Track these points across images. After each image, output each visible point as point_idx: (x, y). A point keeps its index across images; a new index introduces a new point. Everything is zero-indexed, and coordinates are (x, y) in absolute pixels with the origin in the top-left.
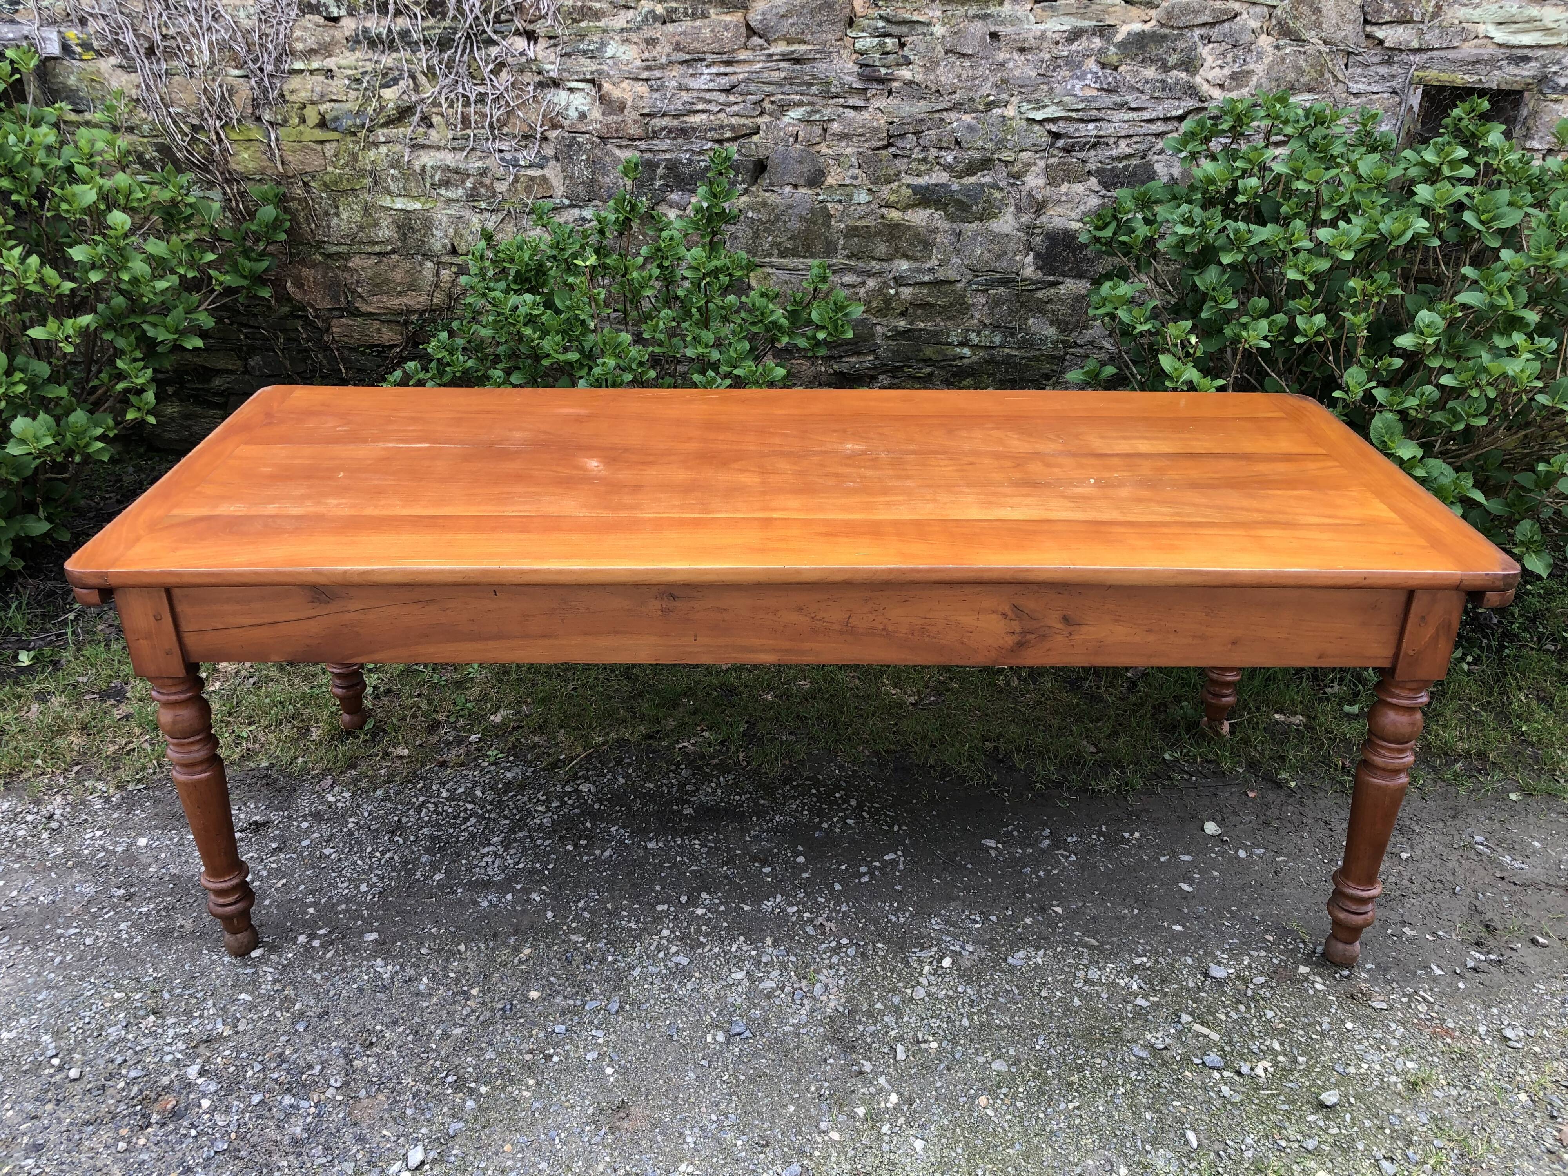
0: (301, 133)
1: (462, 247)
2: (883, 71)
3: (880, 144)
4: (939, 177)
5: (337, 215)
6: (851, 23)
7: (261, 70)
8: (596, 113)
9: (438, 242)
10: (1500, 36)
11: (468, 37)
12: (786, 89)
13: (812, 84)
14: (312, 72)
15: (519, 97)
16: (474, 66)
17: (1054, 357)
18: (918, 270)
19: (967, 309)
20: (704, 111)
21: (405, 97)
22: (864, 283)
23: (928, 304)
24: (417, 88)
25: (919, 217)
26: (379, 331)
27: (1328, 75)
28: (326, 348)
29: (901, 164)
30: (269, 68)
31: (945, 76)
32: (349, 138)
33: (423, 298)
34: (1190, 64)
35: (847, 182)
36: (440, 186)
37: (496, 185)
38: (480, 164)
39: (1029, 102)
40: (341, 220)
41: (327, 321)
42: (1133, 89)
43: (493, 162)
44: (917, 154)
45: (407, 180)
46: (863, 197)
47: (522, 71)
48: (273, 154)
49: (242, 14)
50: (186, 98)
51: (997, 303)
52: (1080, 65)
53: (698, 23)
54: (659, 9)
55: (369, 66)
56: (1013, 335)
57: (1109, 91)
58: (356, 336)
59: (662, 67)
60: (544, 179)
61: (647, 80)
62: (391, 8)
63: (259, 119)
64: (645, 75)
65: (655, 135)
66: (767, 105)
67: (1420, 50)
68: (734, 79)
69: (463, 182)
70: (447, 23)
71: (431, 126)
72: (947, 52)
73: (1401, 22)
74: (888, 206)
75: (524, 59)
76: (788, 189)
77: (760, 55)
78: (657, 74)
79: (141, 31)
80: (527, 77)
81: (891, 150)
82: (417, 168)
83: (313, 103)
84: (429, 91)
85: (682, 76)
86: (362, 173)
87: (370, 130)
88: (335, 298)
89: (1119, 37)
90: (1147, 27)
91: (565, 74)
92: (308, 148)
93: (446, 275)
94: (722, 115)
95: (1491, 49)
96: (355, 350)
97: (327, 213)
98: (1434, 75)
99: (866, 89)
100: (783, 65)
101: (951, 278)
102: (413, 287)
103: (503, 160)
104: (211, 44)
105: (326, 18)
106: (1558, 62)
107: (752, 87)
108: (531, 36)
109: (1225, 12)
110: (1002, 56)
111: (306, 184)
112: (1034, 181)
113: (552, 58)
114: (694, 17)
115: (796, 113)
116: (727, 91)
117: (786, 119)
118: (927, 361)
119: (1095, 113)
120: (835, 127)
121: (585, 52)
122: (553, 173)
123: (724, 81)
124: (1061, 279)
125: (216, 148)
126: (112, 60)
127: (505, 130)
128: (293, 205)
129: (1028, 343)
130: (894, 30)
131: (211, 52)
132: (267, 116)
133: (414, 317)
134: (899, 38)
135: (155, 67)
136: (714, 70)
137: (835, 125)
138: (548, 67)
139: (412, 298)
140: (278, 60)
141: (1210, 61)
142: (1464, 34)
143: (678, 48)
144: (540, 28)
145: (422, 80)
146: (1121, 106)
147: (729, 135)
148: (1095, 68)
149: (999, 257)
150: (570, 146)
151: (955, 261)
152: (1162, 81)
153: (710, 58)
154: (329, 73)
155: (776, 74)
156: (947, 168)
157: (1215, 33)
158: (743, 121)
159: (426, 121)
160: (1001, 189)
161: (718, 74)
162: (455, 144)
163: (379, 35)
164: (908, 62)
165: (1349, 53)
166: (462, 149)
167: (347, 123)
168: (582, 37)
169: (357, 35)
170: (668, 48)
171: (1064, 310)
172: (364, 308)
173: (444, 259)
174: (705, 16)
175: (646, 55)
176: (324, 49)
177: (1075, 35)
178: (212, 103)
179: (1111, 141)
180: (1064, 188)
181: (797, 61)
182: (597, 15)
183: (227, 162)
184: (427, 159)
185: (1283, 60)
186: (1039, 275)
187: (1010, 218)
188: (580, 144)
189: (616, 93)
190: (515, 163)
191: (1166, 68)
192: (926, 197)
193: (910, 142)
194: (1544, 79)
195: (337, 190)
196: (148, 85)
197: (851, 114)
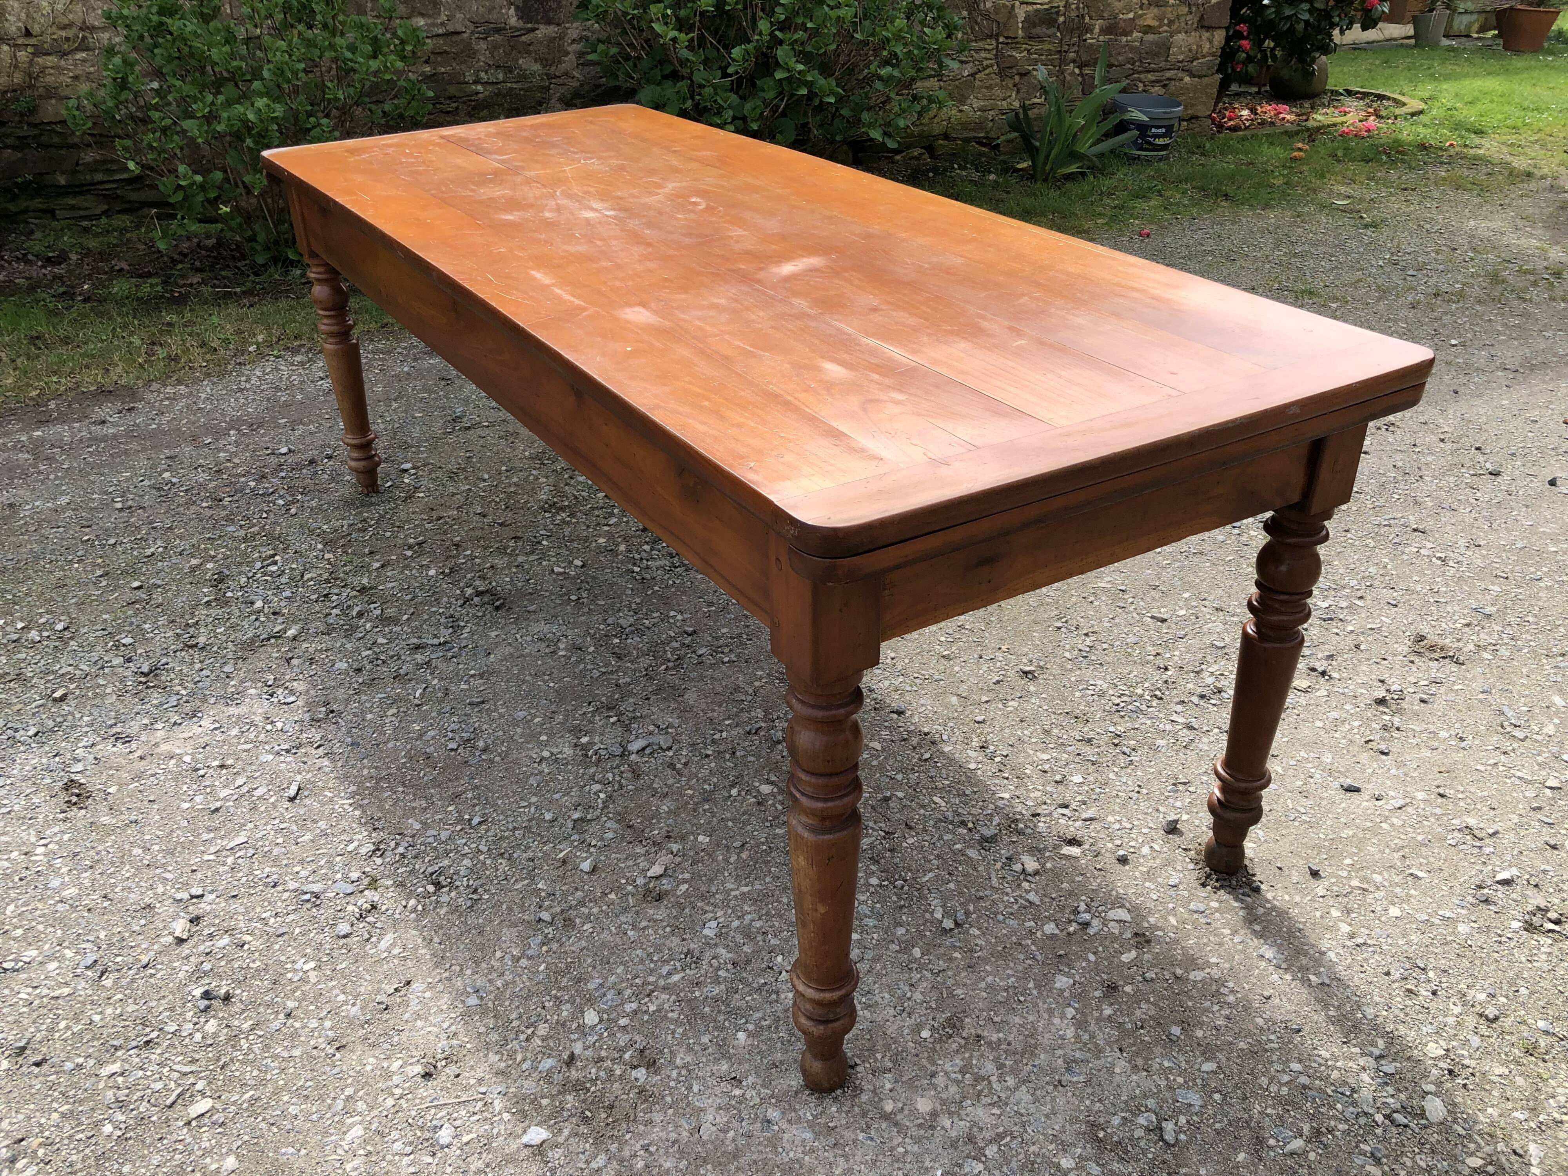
1: (36, 29)
9: (12, 26)
17: (542, 87)
18: (434, 25)
19: (475, 53)
23: (445, 52)
51: (494, 47)
56: (511, 72)
93: (22, 55)
101: (459, 30)
118: (452, 98)
124: (536, 26)
129: (523, 77)
149: (491, 10)
151: (460, 16)
171: (543, 50)
173: (19, 41)
186: (521, 24)
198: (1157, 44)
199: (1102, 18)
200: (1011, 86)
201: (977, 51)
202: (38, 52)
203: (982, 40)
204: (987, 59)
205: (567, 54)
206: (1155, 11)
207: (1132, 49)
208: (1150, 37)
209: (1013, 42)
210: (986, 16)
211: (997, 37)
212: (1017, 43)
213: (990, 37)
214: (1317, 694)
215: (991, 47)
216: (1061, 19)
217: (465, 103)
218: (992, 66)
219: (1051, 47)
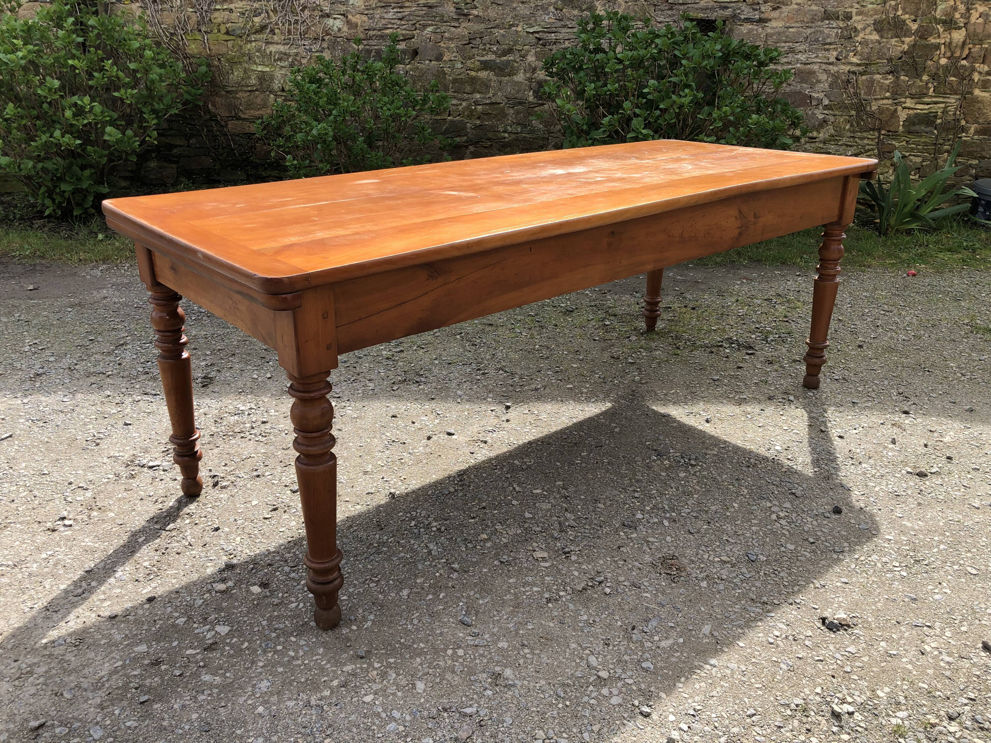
0: (218, 36)
1: (287, 88)
2: (466, 11)
3: (466, 42)
4: (491, 57)
5: (233, 73)
7: (202, 9)
8: (345, 29)
9: (276, 85)
12: (426, 18)
13: (435, 17)
14: (224, 10)
15: (312, 21)
16: (293, 8)
17: (544, 138)
18: (484, 98)
19: (506, 115)
20: (391, 28)
21: (264, 21)
22: (461, 104)
23: (489, 113)
24: (269, 17)
25: (483, 74)
26: (249, 127)
27: (647, 14)
28: (226, 135)
29: (475, 51)
30: (205, 8)
31: (492, 13)
32: (239, 39)
33: (269, 111)
34: (592, 9)
35: (452, 59)
36: (278, 60)
37: (302, 60)
38: (295, 51)
39: (527, 24)
40: (234, 75)
41: (226, 122)
42: (569, 19)
43: (301, 50)
44: (481, 47)
45: (264, 58)
46: (459, 65)
47: (314, 10)
48: (205, 46)
50: (169, 21)
51: (518, 113)
52: (547, 9)
55: (249, 8)
56: (526, 127)
57: (560, 20)
58: (239, 129)
59: (373, 9)
61: (367, 14)
63: (200, 31)
64: (366, 12)
65: (370, 38)
66: (417, 25)
67: (683, 4)
68: (404, 14)
69: (288, 59)
71: (274, 34)
72: (492, 3)
74: (470, 70)
75: (315, 5)
76: (427, 62)
77: (414, 4)
78: (371, 12)
80: (316, 13)
81: (471, 45)
82: (268, 53)
83: (224, 23)
85: (382, 13)
86: (244, 55)
87: (248, 35)
88: (230, 112)
91: (332, 12)
92: (221, 43)
93: (279, 100)
94: (399, 30)
95: (712, 3)
96: (238, 136)
97: (228, 73)
98: (690, 13)
99: (459, 19)
100: (424, 8)
101: (498, 102)
102: (264, 106)
103: (305, 49)
106: (740, 9)
107: (411, 18)
110: (514, 5)
111: (219, 59)
112: (531, 59)
113: (327, 4)
115: (430, 29)
116: (401, 19)
117: (426, 32)
118: (489, 139)
119: (554, 29)
120: (446, 35)
121: (340, 2)
122: (327, 54)
123: (400, 15)
124: (545, 102)
126: (138, 4)
127: (306, 36)
128: (213, 69)
129: (532, 131)
131: (181, 1)
132: (203, 29)
135: (156, 7)
136: (395, 10)
137: (447, 34)
138: (325, 8)
139: (264, 111)
140: (210, 4)
141: (599, 7)
143: (380, 1)
145: (271, 14)
146: (565, 26)
147: (402, 38)
148: (553, 10)
149: (518, 92)
150: (334, 43)
151: (500, 94)
152: (581, 16)
153: (393, 5)
154: (231, 11)
155: (421, 12)
156: (494, 53)
159: (272, 31)
160: (517, 62)
161: (397, 12)
162: (284, 42)
164: (476, 8)
165: (655, 5)
166: (288, 44)
167: (238, 32)
170: (376, 1)
171: (547, 117)
172: (243, 116)
173: (279, 93)
175: (367, 4)
178: (180, 23)
179: (562, 41)
181: (430, 7)
183: (185, 49)
184: (273, 48)
185: (629, 7)
186: (535, 100)
187: (521, 75)
188: (338, 42)
189: (354, 20)
190: (310, 51)
191: (583, 11)
192: (486, 66)
193: (478, 41)
194: (734, 16)
195: (233, 62)
196: (152, 15)
197: (453, 29)
199: (978, 123)
200: (889, 165)
201: (862, 139)
202: (287, 99)
203: (866, 131)
204: (869, 145)
209: (894, 134)
210: (872, 115)
211: (879, 130)
212: (899, 135)
213: (873, 130)
214: (542, 564)
215: (874, 137)
216: (939, 121)
217: (496, 143)
218: (873, 150)
219: (927, 140)
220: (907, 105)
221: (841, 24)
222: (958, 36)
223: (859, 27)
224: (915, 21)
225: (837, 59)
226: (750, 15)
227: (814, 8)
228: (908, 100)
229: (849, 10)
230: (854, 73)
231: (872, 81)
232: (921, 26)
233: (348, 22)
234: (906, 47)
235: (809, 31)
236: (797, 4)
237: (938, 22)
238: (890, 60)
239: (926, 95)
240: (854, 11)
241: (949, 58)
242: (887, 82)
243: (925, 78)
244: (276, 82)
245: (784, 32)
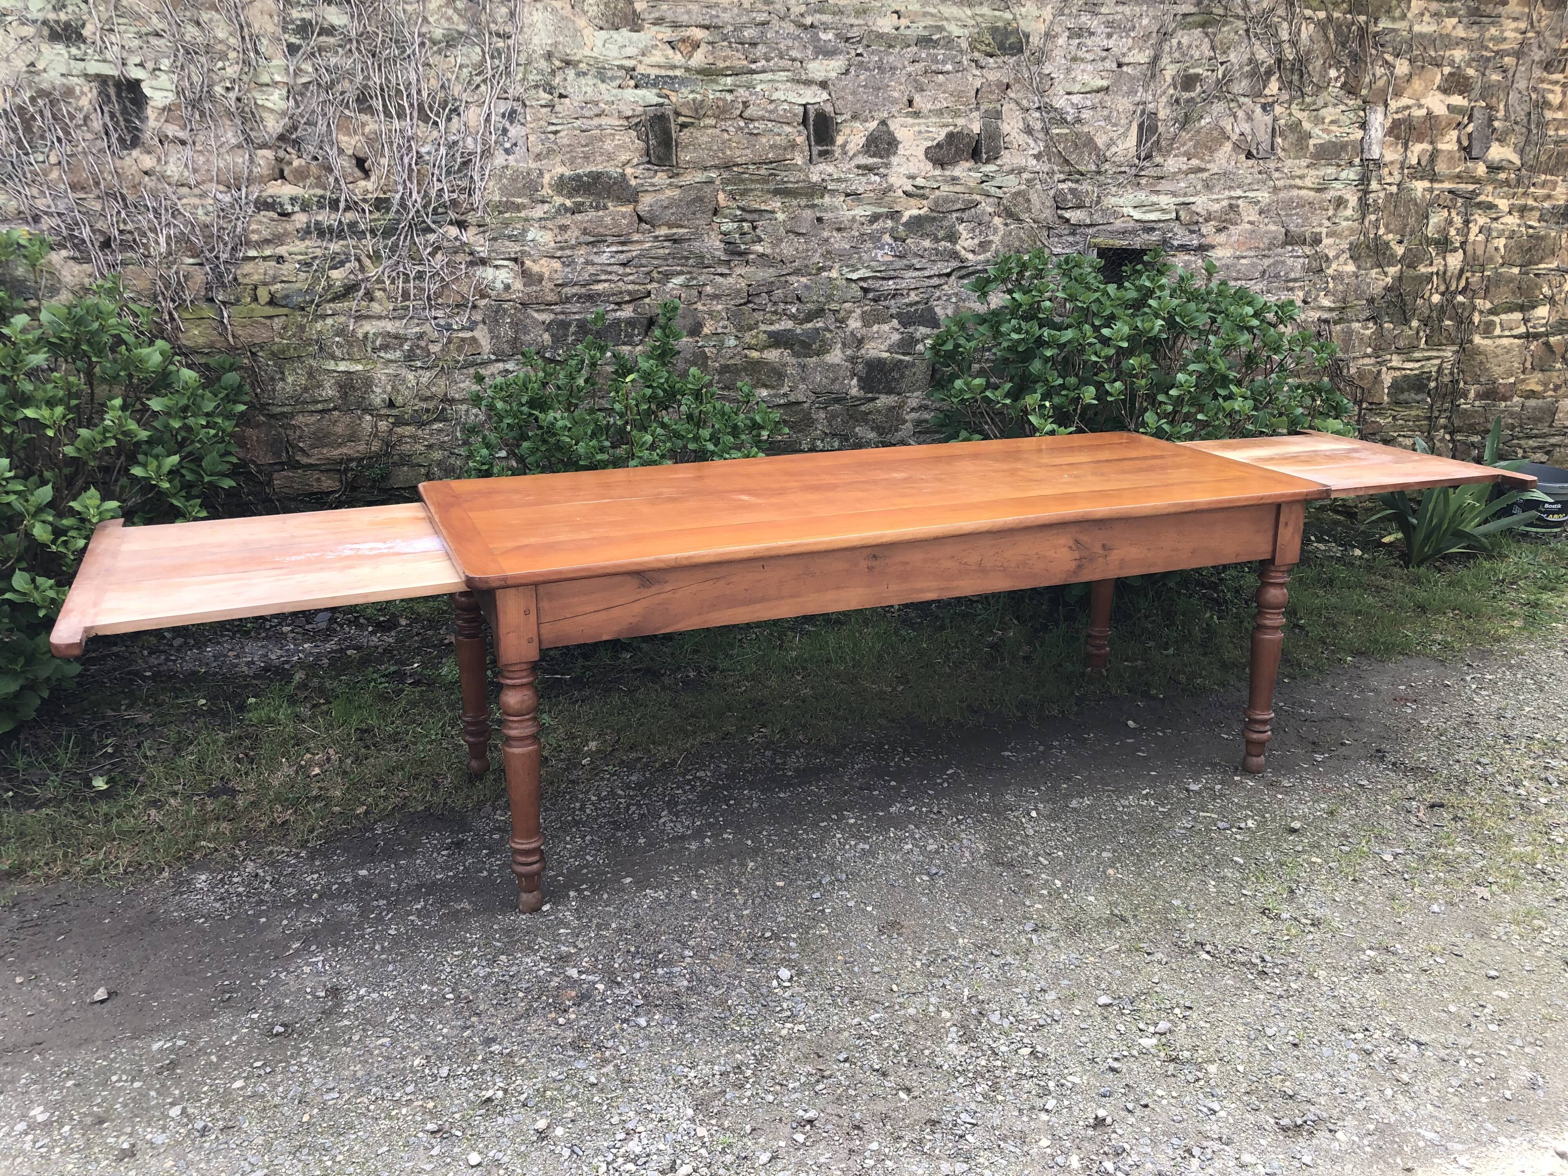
0: (252, 310)
1: (400, 400)
2: (742, 247)
3: (743, 301)
4: (786, 324)
5: (283, 379)
6: (716, 212)
7: (217, 258)
8: (518, 285)
9: (378, 397)
10: (1137, 215)
11: (410, 226)
12: (670, 262)
13: (688, 258)
14: (265, 258)
15: (452, 273)
16: (414, 249)
18: (775, 396)
19: (812, 422)
20: (606, 281)
21: (352, 277)
24: (362, 269)
25: (773, 355)
26: (319, 480)
27: (1038, 243)
28: (268, 500)
29: (758, 316)
31: (787, 249)
32: (298, 313)
33: (362, 448)
34: (953, 237)
35: (720, 331)
36: (379, 350)
37: (431, 346)
38: (417, 329)
39: (847, 267)
40: (286, 383)
41: (270, 475)
42: (916, 255)
43: (427, 328)
44: (769, 307)
45: (351, 345)
46: (732, 342)
47: (456, 252)
48: (225, 329)
49: (200, 211)
50: (141, 284)
51: (833, 416)
52: (879, 239)
53: (601, 213)
54: (568, 203)
55: (319, 252)
56: (847, 440)
57: (901, 257)
58: (296, 486)
59: (573, 248)
60: (474, 339)
61: (560, 258)
62: (342, 205)
63: (211, 300)
64: (559, 254)
65: (567, 300)
67: (1091, 225)
68: (629, 255)
69: (401, 345)
70: (391, 215)
71: (372, 300)
72: (787, 232)
73: (1078, 207)
74: (749, 348)
75: (458, 243)
77: (648, 237)
78: (568, 252)
79: (98, 226)
80: (460, 257)
81: (751, 305)
82: (360, 336)
83: (265, 284)
84: (373, 272)
85: (588, 254)
86: (309, 342)
87: (318, 306)
88: (277, 454)
89: (904, 219)
90: (922, 212)
91: (493, 255)
92: (257, 322)
93: (383, 425)
94: (621, 284)
95: (1132, 224)
97: (272, 379)
98: (1103, 241)
99: (730, 261)
100: (666, 244)
101: (800, 400)
102: (353, 437)
103: (437, 325)
104: (169, 237)
105: (280, 214)
106: (1172, 231)
108: (461, 225)
109: (971, 201)
110: (826, 234)
111: (254, 354)
112: (854, 324)
113: (482, 241)
114: (597, 209)
115: (678, 280)
116: (624, 265)
117: (670, 285)
119: (892, 273)
120: (709, 289)
121: (509, 237)
122: (481, 334)
123: (623, 257)
124: (877, 395)
125: (169, 327)
126: (64, 253)
127: (440, 301)
128: (240, 373)
130: (749, 216)
131: (168, 244)
132: (220, 297)
133: (353, 465)
134: (752, 222)
135: (110, 258)
136: (614, 249)
137: (708, 288)
138: (479, 249)
139: (351, 448)
140: (234, 249)
141: (965, 235)
142: (1116, 215)
143: (585, 232)
144: (470, 218)
145: (367, 262)
146: (910, 267)
147: (627, 298)
148: (890, 241)
149: (833, 381)
150: (497, 312)
151: (802, 386)
152: (936, 249)
153: (610, 239)
154: (280, 259)
155: (661, 251)
156: (792, 317)
157: (965, 216)
158: (637, 287)
159: (369, 296)
160: (831, 331)
161: (617, 252)
162: (395, 314)
163: (330, 227)
164: (760, 240)
165: (1049, 228)
166: (402, 318)
167: (297, 300)
168: (506, 225)
169: (308, 227)
170: (577, 233)
171: (880, 418)
172: (305, 460)
173: (382, 412)
174: (606, 208)
175: (559, 238)
176: (278, 239)
177: (875, 218)
178: (166, 288)
179: (905, 292)
180: (875, 328)
181: (675, 241)
182: (518, 208)
183: (178, 338)
184: (369, 327)
185: (1010, 233)
186: (862, 394)
187: (838, 352)
188: (505, 311)
189: (535, 268)
190: (449, 327)
191: (937, 240)
192: (778, 340)
193: (764, 299)
194: (1165, 242)
195: (282, 358)
196: (101, 274)
197: (719, 279)
198: (1541, 409)
199: (1478, 382)
202: (399, 422)
205: (905, 422)
206: (1538, 375)
207: (1512, 415)
208: (1532, 403)
209: (1377, 408)
210: (1350, 381)
211: (1360, 403)
212: (1384, 408)
213: (1353, 403)
216: (1433, 384)
219: (1419, 412)
220: (1394, 364)
221: (1308, 250)
222: (1455, 261)
223: (1331, 255)
224: (1400, 242)
225: (1305, 302)
226: (1186, 241)
227: (1273, 228)
228: (1395, 357)
229: (1318, 230)
230: (1326, 321)
231: (1349, 333)
232: (1408, 250)
233: (525, 274)
234: (1389, 280)
235: (1267, 262)
236: (1249, 222)
237: (1429, 241)
238: (1371, 301)
239: (1416, 347)
240: (1324, 231)
241: (1443, 294)
242: (1368, 332)
243: (1415, 323)
244: (378, 390)
245: (1234, 265)
